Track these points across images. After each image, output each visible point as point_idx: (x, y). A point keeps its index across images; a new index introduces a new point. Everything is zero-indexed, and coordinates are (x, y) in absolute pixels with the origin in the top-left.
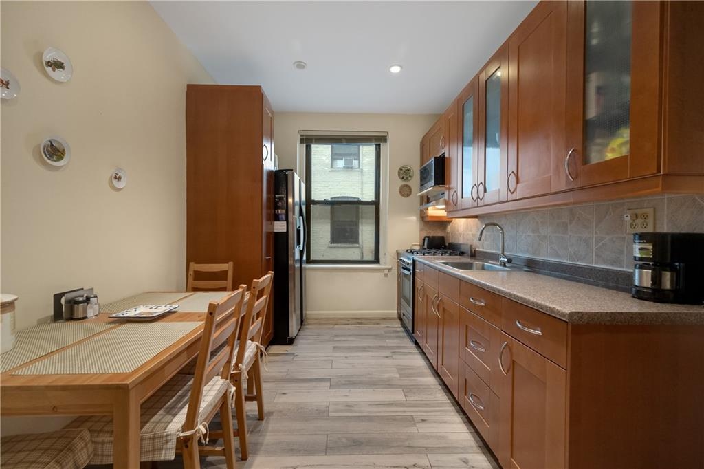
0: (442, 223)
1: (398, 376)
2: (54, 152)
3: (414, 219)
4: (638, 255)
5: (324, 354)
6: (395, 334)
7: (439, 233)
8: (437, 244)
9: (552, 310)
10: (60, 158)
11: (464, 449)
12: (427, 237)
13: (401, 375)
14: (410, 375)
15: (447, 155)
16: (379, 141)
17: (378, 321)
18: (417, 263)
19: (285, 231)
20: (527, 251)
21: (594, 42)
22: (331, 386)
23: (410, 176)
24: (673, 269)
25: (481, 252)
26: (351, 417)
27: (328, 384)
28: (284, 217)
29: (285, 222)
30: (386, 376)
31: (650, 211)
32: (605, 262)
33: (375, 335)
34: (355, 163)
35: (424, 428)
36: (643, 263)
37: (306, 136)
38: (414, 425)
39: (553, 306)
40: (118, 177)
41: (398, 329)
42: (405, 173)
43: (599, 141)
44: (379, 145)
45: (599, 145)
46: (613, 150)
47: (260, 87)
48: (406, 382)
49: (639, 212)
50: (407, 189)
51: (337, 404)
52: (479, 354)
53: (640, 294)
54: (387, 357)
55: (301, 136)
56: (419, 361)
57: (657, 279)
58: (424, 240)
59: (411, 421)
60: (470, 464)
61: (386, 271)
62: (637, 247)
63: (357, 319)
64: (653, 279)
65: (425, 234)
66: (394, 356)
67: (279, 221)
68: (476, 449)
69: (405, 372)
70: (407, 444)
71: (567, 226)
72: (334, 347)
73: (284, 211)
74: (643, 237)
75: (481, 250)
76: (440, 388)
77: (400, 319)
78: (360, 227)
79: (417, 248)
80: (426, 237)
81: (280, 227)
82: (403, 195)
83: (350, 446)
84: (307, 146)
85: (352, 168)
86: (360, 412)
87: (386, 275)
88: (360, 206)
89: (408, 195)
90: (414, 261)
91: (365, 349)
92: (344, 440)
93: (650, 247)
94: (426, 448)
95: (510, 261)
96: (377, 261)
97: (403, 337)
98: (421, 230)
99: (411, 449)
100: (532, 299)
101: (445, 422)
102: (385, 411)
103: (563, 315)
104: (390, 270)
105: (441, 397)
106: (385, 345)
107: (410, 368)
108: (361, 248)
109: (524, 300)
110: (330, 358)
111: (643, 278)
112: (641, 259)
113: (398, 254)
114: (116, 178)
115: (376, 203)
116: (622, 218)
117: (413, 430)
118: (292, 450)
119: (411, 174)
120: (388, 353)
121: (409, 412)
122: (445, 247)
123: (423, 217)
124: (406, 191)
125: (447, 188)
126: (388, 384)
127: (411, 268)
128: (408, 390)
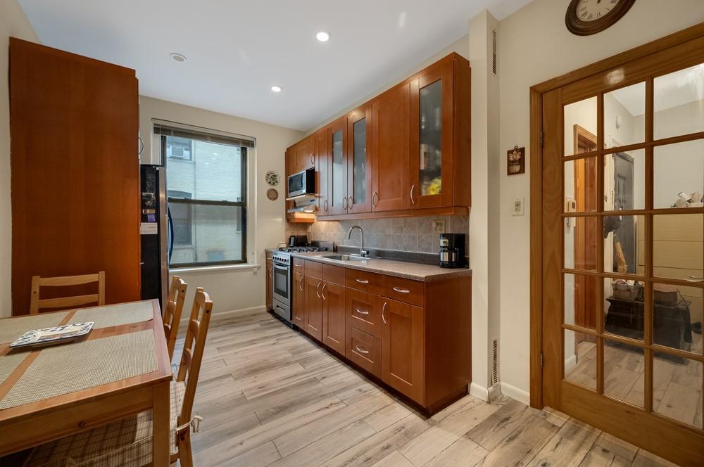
0: (305, 225)
1: (291, 355)
3: (281, 220)
4: (442, 245)
5: (212, 357)
6: (271, 326)
7: (302, 233)
8: (300, 242)
9: (416, 277)
11: (357, 384)
12: (294, 236)
13: (293, 354)
14: (300, 352)
15: (316, 170)
16: (245, 145)
17: (250, 318)
18: (294, 259)
19: (156, 233)
20: (377, 246)
21: (423, 127)
22: (235, 379)
23: (277, 182)
24: (455, 252)
25: (341, 247)
26: (267, 394)
27: (232, 378)
28: (153, 217)
29: (156, 224)
30: (281, 358)
31: (443, 222)
32: (423, 250)
33: (254, 330)
34: (186, 154)
35: (327, 382)
36: (444, 249)
37: (162, 126)
38: (319, 382)
39: (416, 275)
41: (272, 321)
42: (272, 178)
43: (425, 183)
44: (246, 149)
45: (425, 185)
46: (433, 190)
47: (134, 71)
48: (298, 357)
49: (439, 222)
50: (274, 193)
51: (250, 389)
52: (364, 317)
53: (444, 266)
54: (274, 344)
55: (155, 124)
56: (301, 341)
57: (450, 257)
58: (290, 239)
59: (315, 381)
60: (363, 390)
61: (255, 270)
62: (442, 241)
63: (226, 320)
64: (449, 257)
65: (290, 234)
66: (280, 342)
67: (147, 222)
68: (363, 382)
69: (296, 351)
70: (320, 395)
71: (402, 229)
72: (218, 348)
73: (154, 212)
74: (444, 236)
75: (341, 246)
76: (325, 354)
77: (271, 311)
78: (193, 227)
79: (284, 246)
80: (291, 237)
81: (149, 229)
82: (270, 199)
83: (278, 412)
84: (162, 136)
85: (181, 159)
86: (273, 388)
87: (255, 273)
88: (193, 205)
89: (275, 199)
90: (292, 258)
91: (252, 342)
92: (272, 410)
93: (447, 241)
94: (334, 392)
95: (368, 253)
96: (244, 260)
97: (280, 326)
98: (287, 230)
99: (324, 396)
100: (404, 273)
101: (339, 374)
102: (294, 381)
103: (422, 278)
104: (259, 268)
105: (329, 359)
106: (267, 335)
107: (297, 347)
108: (195, 249)
109: (399, 274)
110: (220, 358)
111: (445, 257)
112: (444, 247)
113: (268, 253)
115: (242, 204)
116: (431, 225)
117: (320, 385)
118: (229, 434)
119: (278, 180)
120: (273, 341)
121: (311, 376)
122: (308, 245)
123: (289, 219)
124: (273, 195)
125: (316, 197)
126: (287, 363)
127: (289, 264)
128: (303, 362)
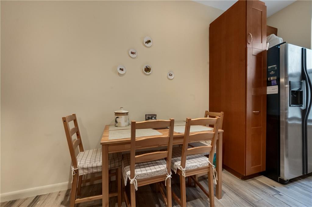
2: (148, 69)
10: (150, 71)
19: (277, 93)
28: (275, 82)
29: (277, 86)
40: (170, 74)
67: (271, 85)
73: (276, 78)
81: (272, 90)
114: (170, 75)
